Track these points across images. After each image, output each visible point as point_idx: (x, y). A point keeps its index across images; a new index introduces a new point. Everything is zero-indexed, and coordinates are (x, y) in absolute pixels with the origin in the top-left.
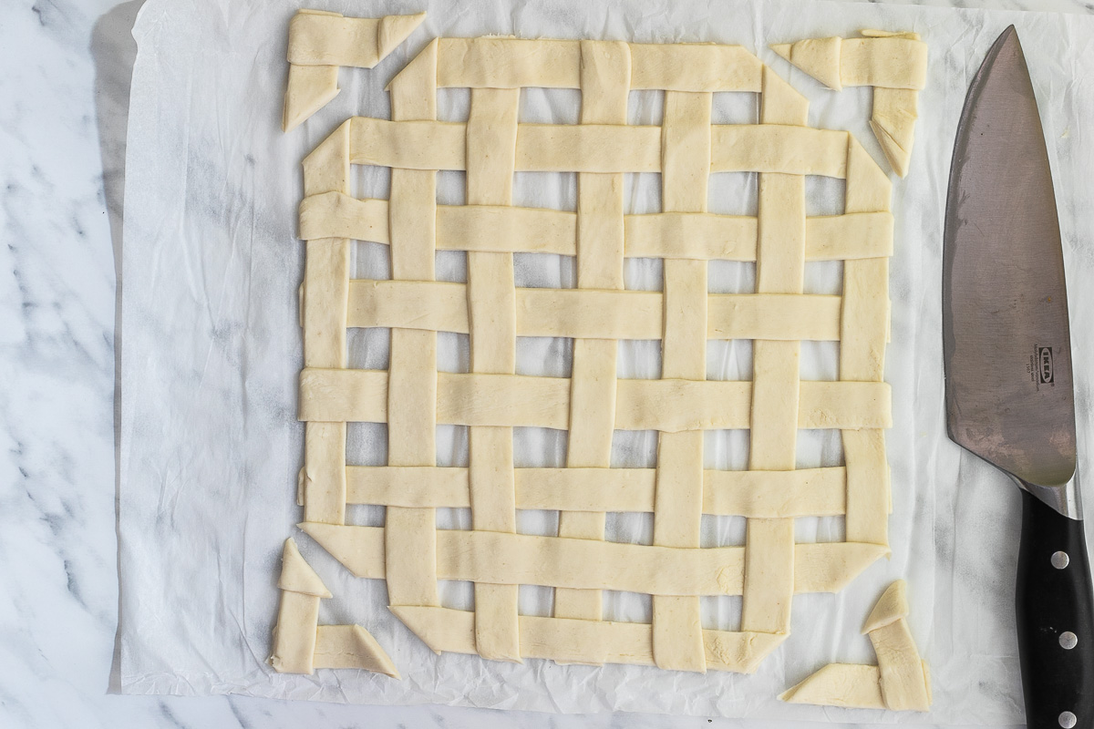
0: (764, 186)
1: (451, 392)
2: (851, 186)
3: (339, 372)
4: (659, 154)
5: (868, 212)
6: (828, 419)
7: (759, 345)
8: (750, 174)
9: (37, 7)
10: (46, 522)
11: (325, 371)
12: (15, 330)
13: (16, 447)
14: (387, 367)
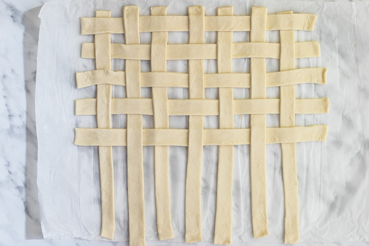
0: (252, 63)
1: (148, 135)
2: (282, 61)
3: (109, 130)
4: (216, 53)
5: (287, 70)
6: (277, 140)
7: (252, 116)
8: (247, 59)
9: (12, 16)
10: (17, 189)
11: (105, 130)
12: (6, 124)
13: (7, 164)
14: (126, 127)
